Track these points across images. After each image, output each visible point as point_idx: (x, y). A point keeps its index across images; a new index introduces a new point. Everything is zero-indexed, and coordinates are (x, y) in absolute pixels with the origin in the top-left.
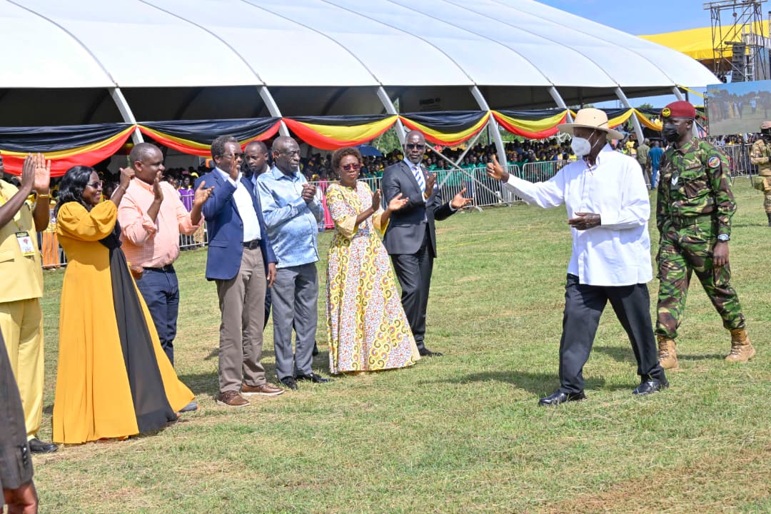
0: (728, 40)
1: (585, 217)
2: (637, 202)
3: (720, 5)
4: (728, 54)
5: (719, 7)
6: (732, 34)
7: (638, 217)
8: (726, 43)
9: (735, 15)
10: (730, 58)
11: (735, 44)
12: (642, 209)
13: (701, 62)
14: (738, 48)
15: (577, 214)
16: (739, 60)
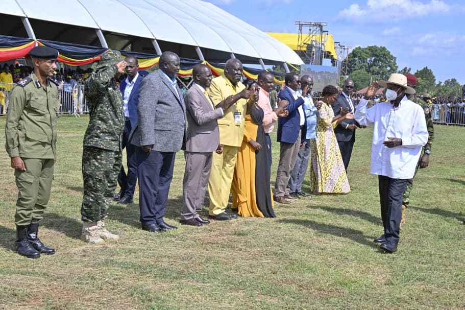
0: (305, 42)
1: (394, 140)
2: (421, 132)
3: (303, 23)
4: (304, 49)
5: (302, 24)
6: (307, 39)
7: (422, 141)
8: (304, 44)
9: (310, 30)
10: (305, 51)
11: (308, 45)
12: (424, 137)
13: (295, 51)
14: (310, 47)
15: (388, 138)
16: (310, 53)
